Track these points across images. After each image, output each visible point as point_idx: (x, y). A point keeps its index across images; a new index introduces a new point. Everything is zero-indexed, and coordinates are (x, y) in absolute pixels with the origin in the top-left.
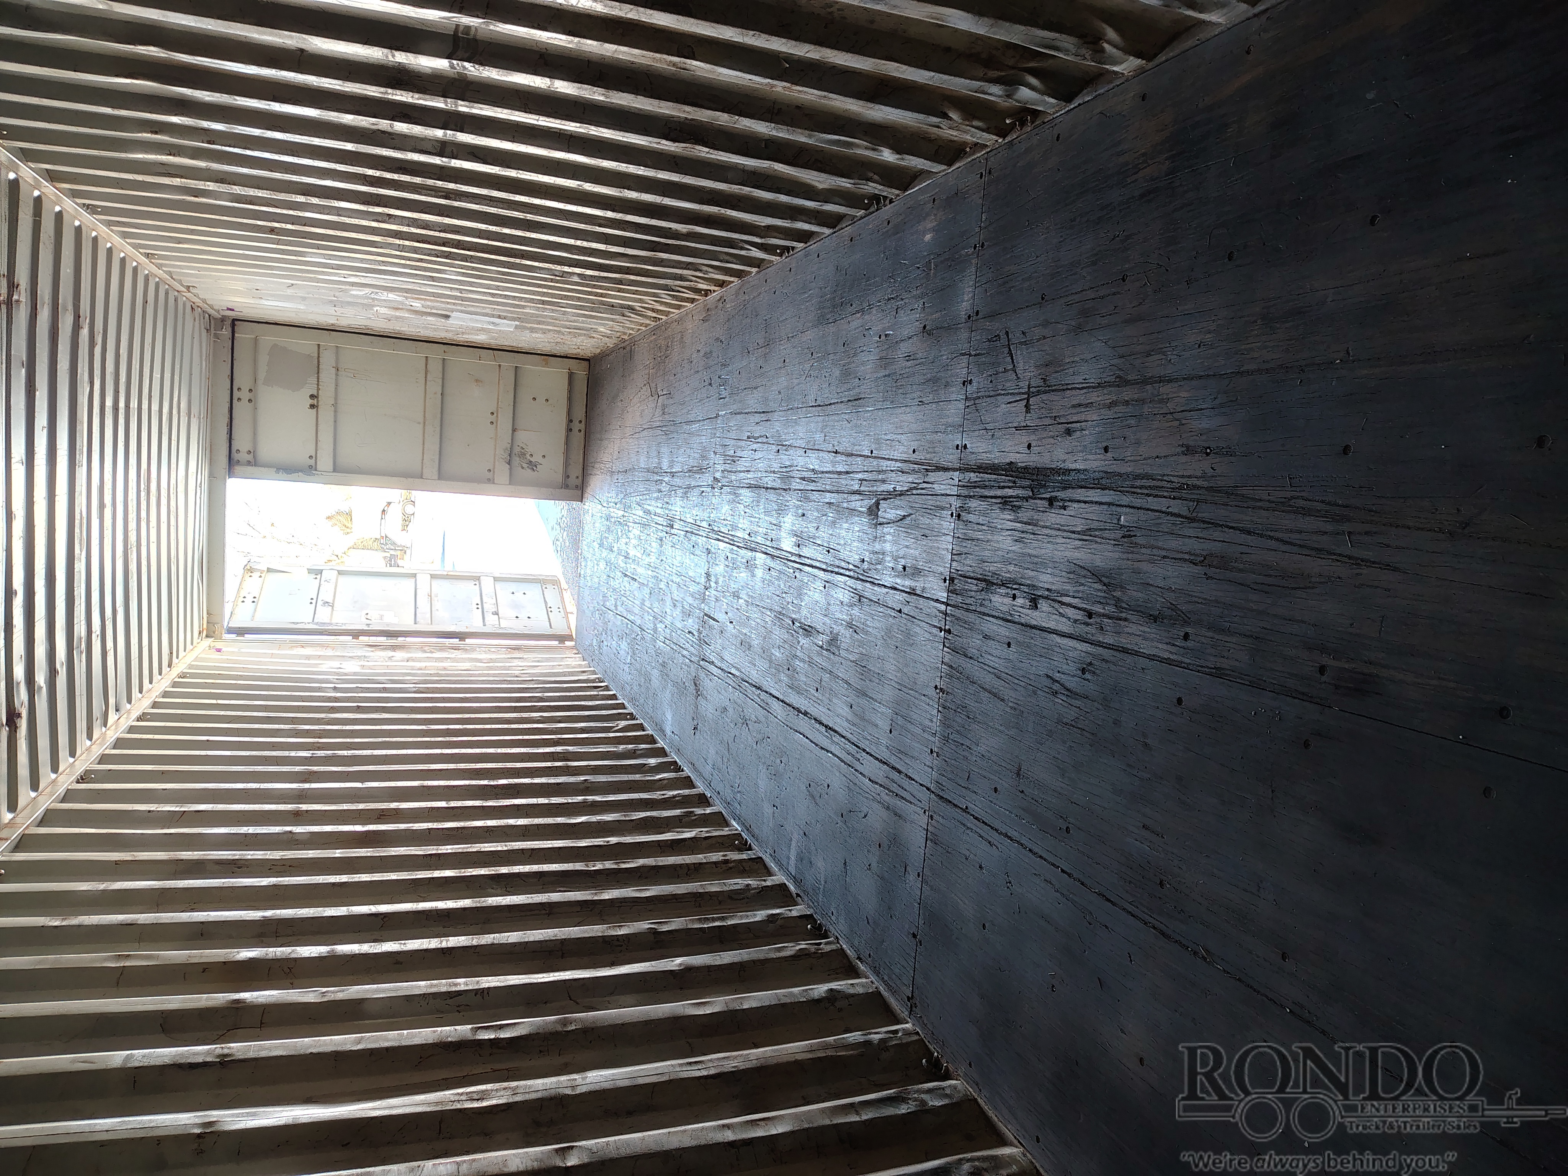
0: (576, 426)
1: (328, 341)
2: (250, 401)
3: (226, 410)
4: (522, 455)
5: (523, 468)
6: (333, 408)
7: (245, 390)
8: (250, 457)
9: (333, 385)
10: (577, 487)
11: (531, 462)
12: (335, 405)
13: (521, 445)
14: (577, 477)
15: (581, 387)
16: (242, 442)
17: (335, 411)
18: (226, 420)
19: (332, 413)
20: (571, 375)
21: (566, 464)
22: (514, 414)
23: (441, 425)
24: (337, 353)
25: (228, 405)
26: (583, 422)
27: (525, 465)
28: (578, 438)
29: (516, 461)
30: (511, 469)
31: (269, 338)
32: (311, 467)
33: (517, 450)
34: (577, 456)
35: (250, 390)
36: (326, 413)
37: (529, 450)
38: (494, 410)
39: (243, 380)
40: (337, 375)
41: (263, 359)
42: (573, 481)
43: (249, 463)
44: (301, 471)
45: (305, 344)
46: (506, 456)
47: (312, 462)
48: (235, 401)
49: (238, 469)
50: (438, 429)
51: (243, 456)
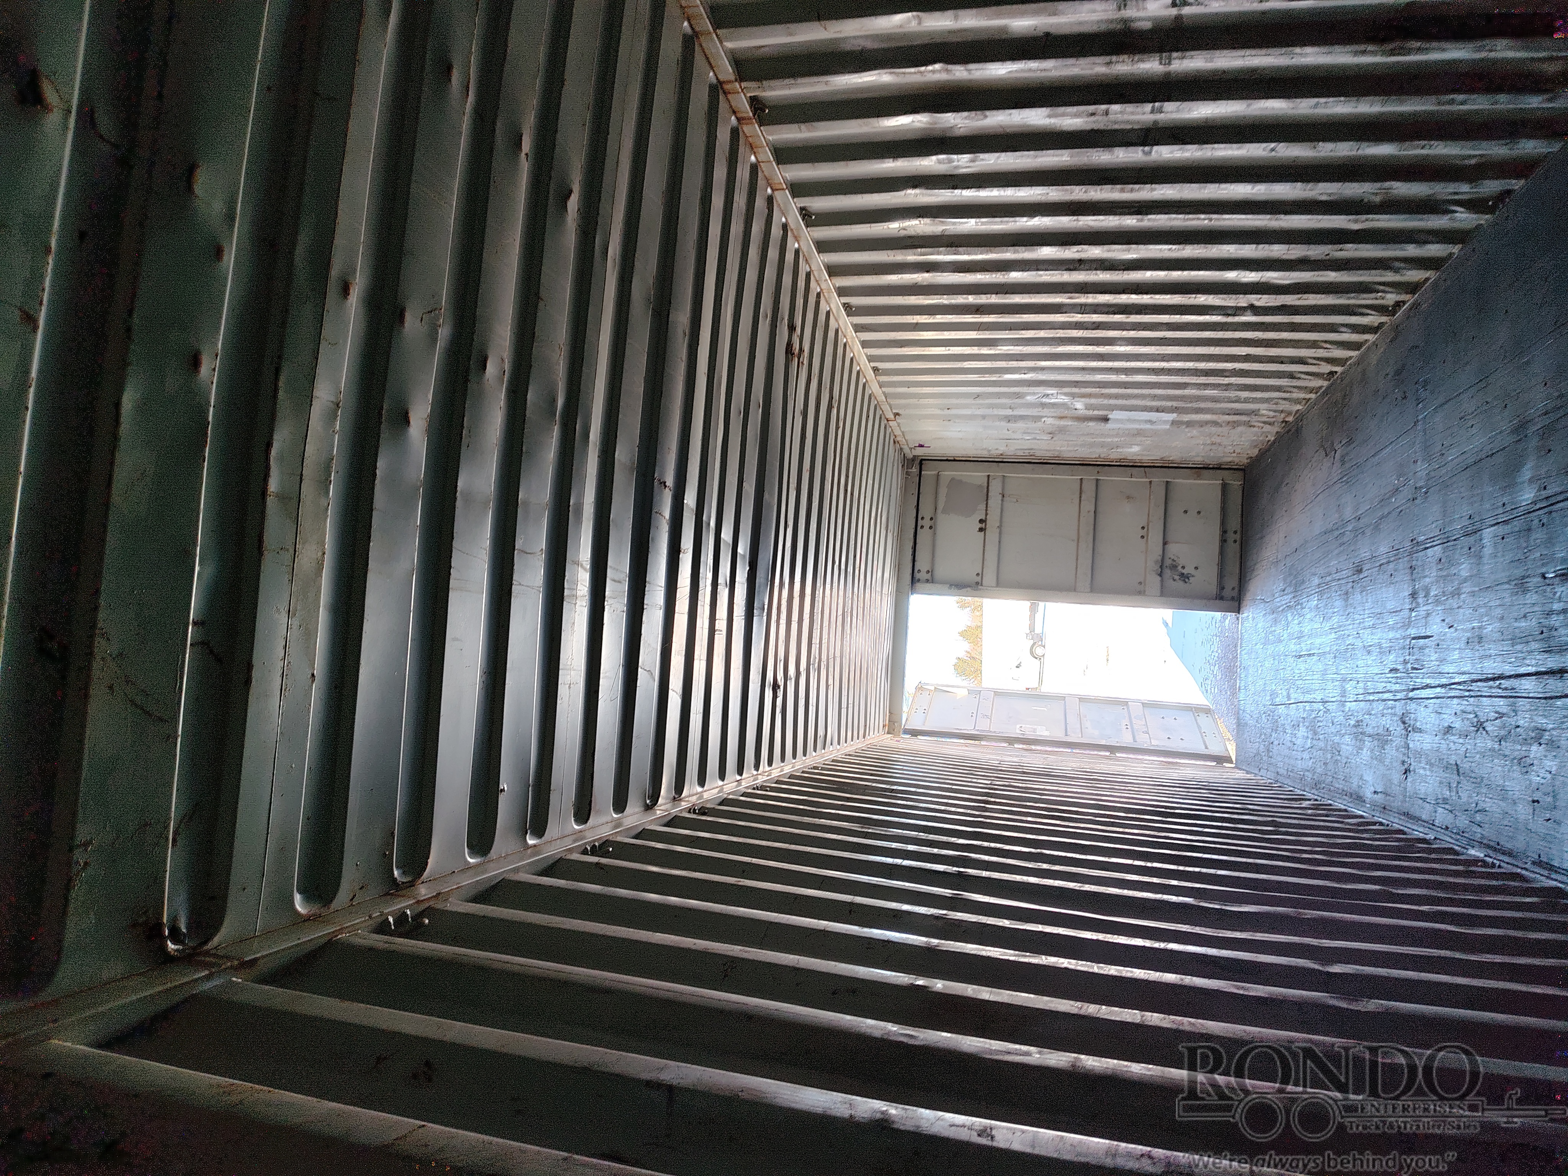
0: (1231, 536)
1: (996, 472)
2: (931, 527)
3: (912, 536)
4: (1174, 567)
5: (1174, 580)
6: (998, 530)
7: (927, 518)
8: (928, 576)
9: (999, 510)
10: (1233, 599)
11: (1183, 574)
12: (1000, 527)
13: (1173, 557)
14: (1233, 589)
15: (1236, 498)
16: (923, 564)
17: (1000, 533)
18: (911, 544)
19: (998, 535)
20: (1225, 487)
21: (1221, 575)
22: (1165, 526)
23: (1094, 540)
24: (1003, 482)
25: (913, 531)
26: (1239, 533)
27: (1177, 577)
28: (1233, 549)
29: (1168, 573)
30: (1162, 581)
31: (949, 473)
32: (977, 583)
33: (1168, 562)
34: (1233, 567)
35: (931, 519)
36: (992, 534)
37: (1181, 562)
38: (1144, 524)
39: (926, 511)
40: (1002, 500)
41: (943, 491)
42: (1228, 592)
43: (927, 581)
44: (970, 586)
45: (977, 476)
46: (1157, 567)
47: (979, 579)
48: (919, 528)
49: (918, 585)
50: (1091, 545)
51: (923, 575)
